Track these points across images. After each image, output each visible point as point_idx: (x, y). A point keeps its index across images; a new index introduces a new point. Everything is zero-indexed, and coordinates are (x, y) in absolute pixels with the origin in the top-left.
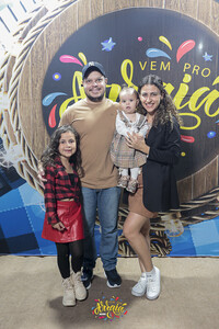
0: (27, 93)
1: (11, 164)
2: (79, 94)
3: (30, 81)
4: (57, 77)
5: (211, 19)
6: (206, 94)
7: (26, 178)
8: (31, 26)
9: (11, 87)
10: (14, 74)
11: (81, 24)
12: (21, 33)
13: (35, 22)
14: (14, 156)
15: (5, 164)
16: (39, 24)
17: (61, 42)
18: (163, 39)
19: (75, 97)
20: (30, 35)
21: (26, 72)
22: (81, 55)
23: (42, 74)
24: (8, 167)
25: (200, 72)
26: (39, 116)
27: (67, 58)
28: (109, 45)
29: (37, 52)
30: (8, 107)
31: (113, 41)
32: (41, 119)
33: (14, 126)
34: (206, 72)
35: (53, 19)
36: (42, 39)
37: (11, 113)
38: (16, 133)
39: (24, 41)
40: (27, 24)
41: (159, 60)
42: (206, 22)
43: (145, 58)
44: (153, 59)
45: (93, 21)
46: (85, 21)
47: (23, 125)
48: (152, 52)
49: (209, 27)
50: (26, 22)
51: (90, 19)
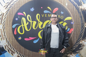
0: (8, 24)
1: (2, 46)
2: (23, 24)
3: (9, 21)
4: (17, 19)
5: (63, 2)
6: (62, 23)
7: (7, 50)
8: (9, 4)
9: (3, 22)
10: (4, 18)
11: (24, 4)
12: (6, 6)
13: (10, 3)
14: (3, 43)
15: (0, 46)
16: (11, 4)
17: (18, 9)
18: (49, 8)
19: (22, 25)
20: (8, 7)
21: (7, 18)
22: (24, 13)
23: (12, 18)
24: (1, 47)
25: (60, 17)
26: (11, 31)
27: (20, 14)
28: (32, 9)
29: (11, 12)
30: (2, 28)
31: (34, 8)
32: (12, 32)
33: (3, 34)
34: (62, 17)
35: (16, 2)
36: (12, 8)
37: (2, 30)
38: (4, 36)
39: (7, 9)
40: (8, 4)
41: (48, 14)
42: (61, 3)
43: (43, 13)
44: (46, 13)
45: (28, 3)
46: (25, 3)
47: (6, 34)
48: (45, 12)
49: (62, 4)
50: (7, 3)
51: (27, 2)
